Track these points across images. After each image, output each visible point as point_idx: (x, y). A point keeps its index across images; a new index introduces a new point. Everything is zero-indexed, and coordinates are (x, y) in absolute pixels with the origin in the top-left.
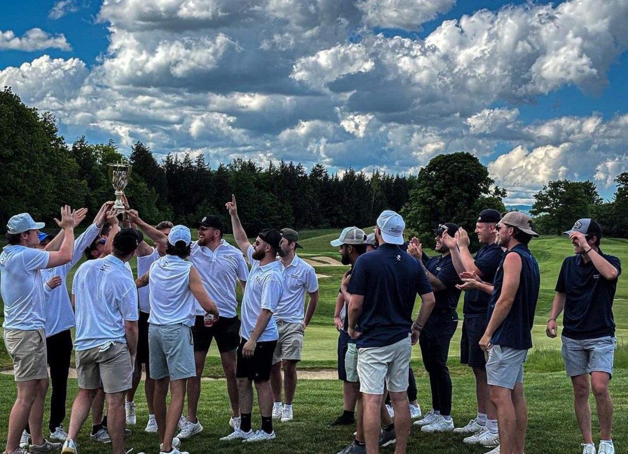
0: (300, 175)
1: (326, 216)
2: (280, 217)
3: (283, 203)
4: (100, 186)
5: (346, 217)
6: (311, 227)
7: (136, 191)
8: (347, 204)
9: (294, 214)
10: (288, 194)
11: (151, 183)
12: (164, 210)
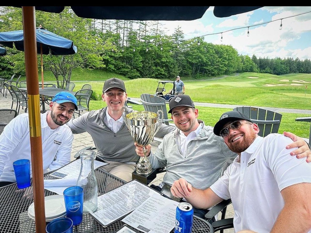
0: (292, 60)
1: (298, 70)
2: (286, 70)
3: (287, 67)
4: (245, 64)
5: (304, 70)
6: (294, 73)
7: (253, 65)
8: (304, 67)
9: (290, 70)
10: (289, 65)
11: (256, 63)
12: (258, 69)
